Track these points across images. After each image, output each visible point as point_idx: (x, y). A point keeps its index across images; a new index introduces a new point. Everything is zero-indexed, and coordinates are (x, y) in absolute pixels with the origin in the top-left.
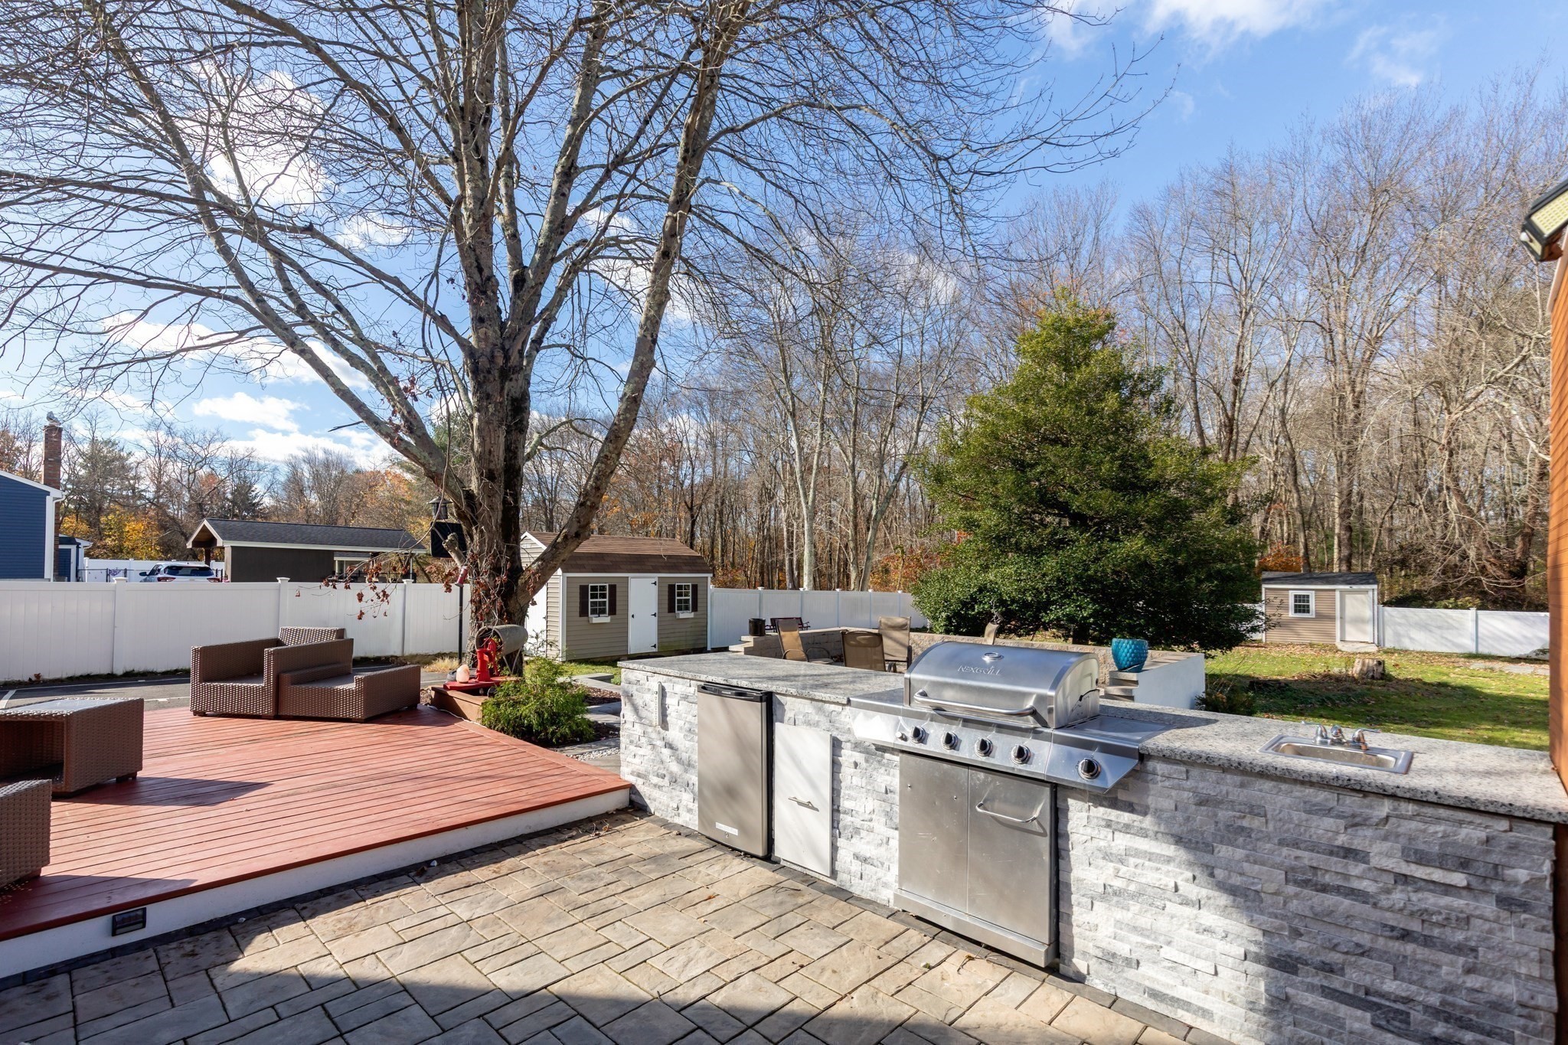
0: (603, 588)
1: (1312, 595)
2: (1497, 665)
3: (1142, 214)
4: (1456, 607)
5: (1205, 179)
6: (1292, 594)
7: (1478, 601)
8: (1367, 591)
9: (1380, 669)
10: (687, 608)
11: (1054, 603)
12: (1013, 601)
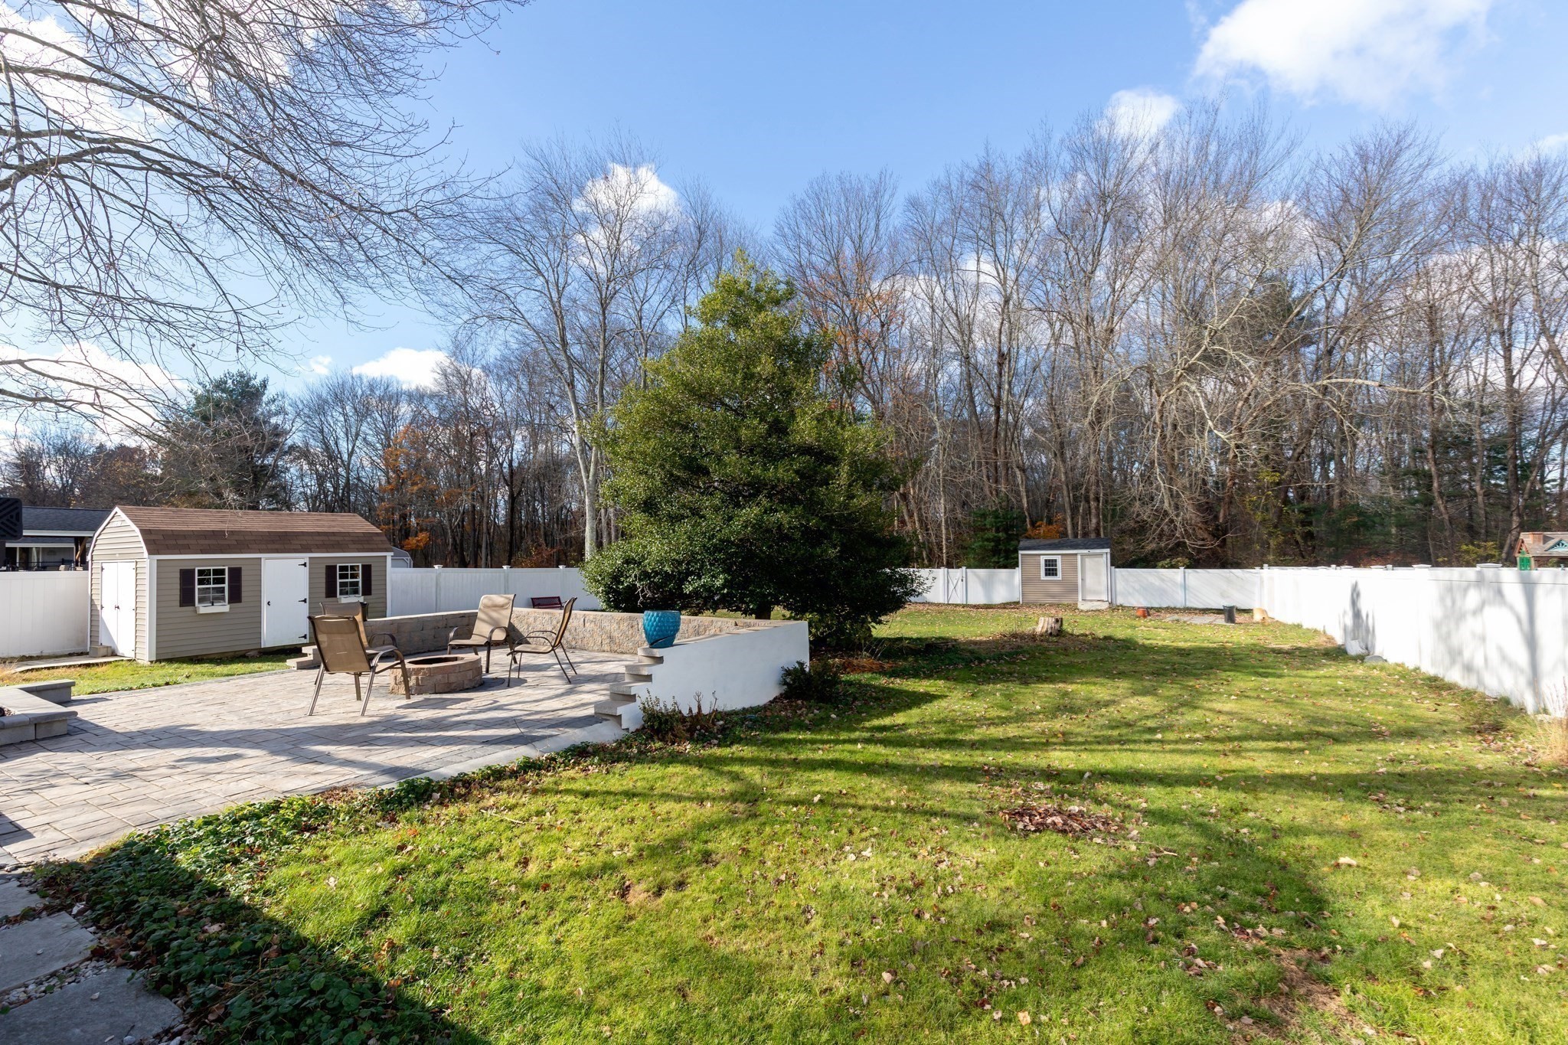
0: (222, 572)
1: (1059, 559)
2: (1185, 618)
3: (914, 204)
4: (1172, 567)
5: (969, 176)
6: (1042, 559)
7: (1187, 561)
8: (1101, 555)
9: (1057, 626)
10: (356, 592)
11: (692, 573)
12: (657, 573)
